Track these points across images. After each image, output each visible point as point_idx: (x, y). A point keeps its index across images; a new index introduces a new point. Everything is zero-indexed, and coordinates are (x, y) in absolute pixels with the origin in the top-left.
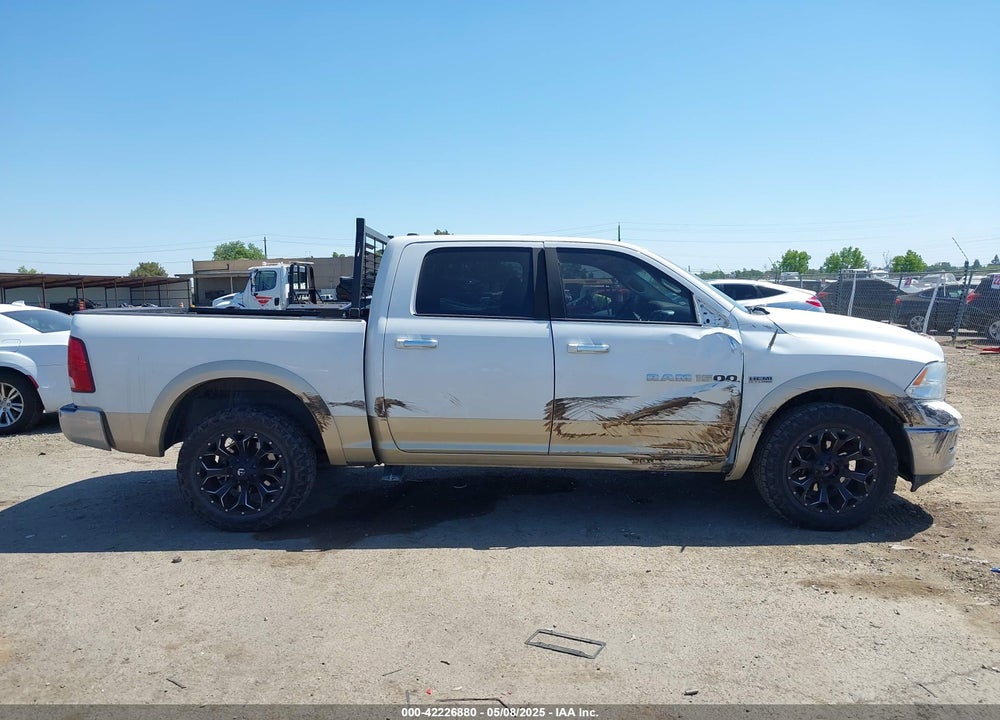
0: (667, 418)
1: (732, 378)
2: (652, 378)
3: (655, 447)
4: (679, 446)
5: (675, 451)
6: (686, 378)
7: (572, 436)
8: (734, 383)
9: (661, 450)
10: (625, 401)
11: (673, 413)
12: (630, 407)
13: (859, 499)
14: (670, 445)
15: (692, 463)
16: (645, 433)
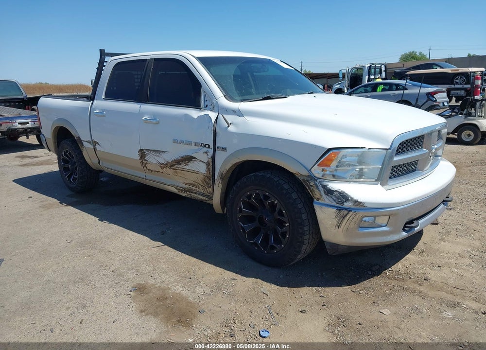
0: (185, 167)
1: (207, 146)
2: (175, 141)
3: (186, 184)
4: (194, 185)
5: (193, 188)
6: (189, 143)
7: (152, 171)
8: (209, 149)
9: (188, 186)
10: (166, 154)
11: (188, 165)
12: (169, 157)
13: (278, 247)
14: (190, 184)
15: (202, 197)
16: (179, 175)
